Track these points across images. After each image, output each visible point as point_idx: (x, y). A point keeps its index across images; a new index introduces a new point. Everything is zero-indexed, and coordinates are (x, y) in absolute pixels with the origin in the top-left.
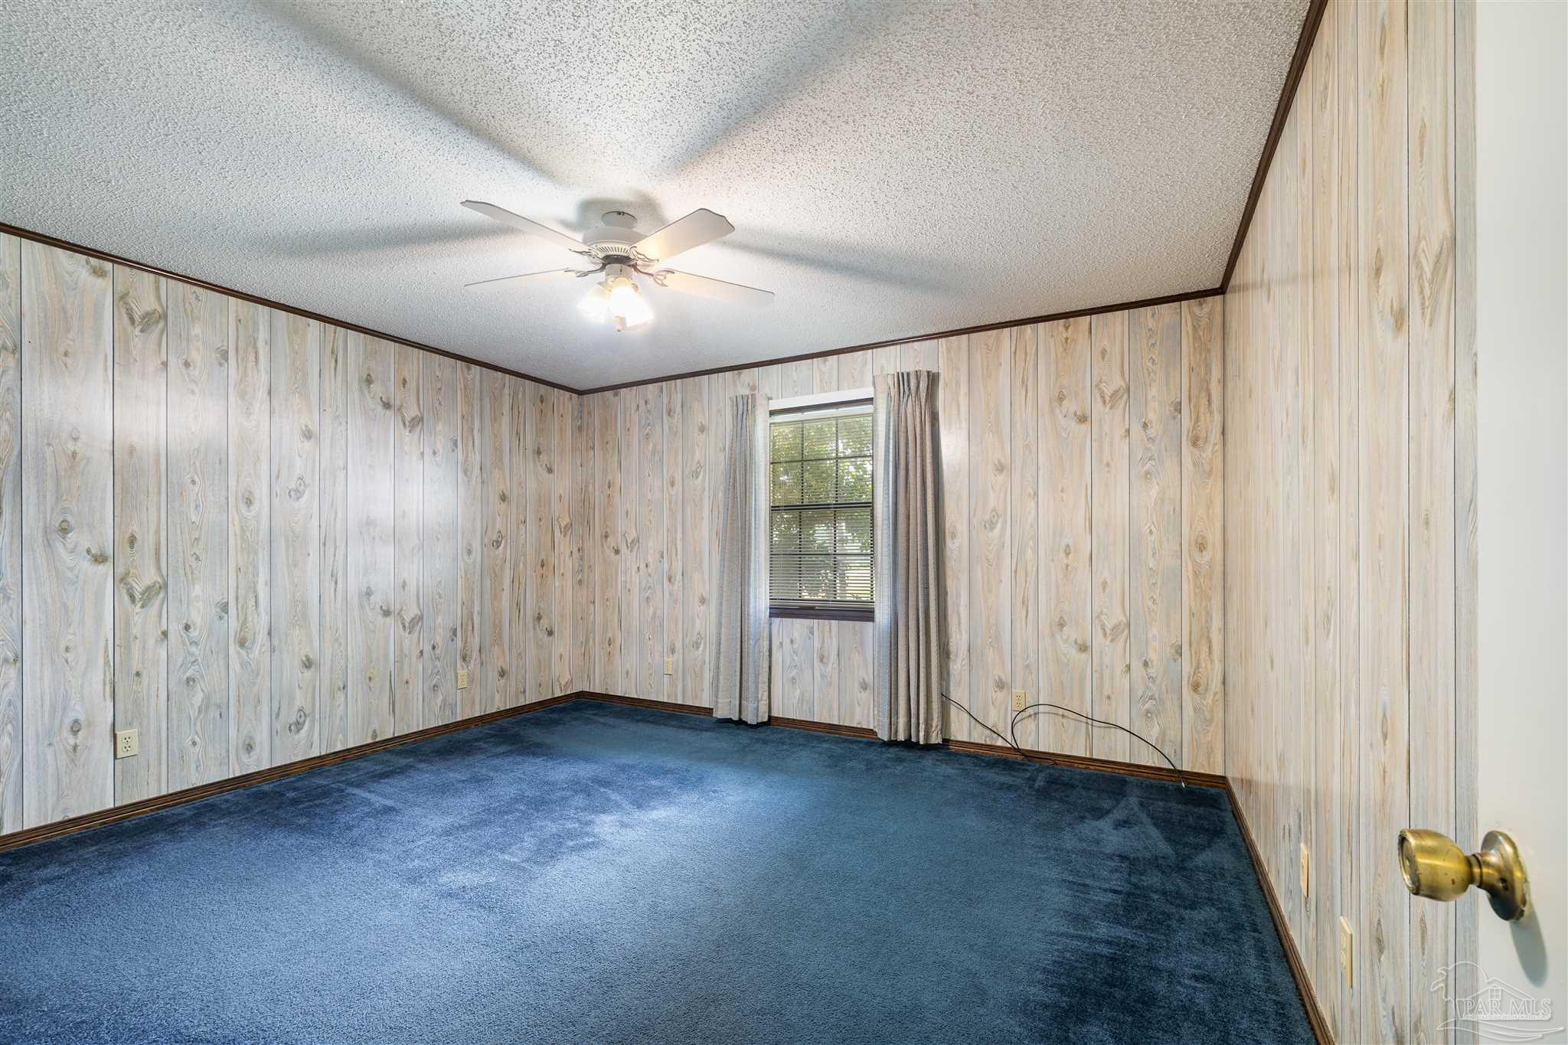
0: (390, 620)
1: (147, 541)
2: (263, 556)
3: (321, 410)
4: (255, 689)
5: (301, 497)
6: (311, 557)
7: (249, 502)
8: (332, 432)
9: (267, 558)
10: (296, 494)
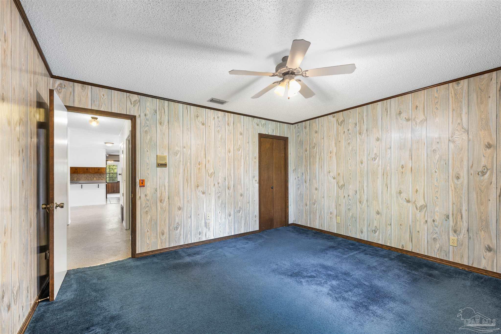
0: (410, 205)
1: (341, 175)
2: (365, 178)
3: (382, 130)
4: (363, 216)
5: (376, 160)
6: (379, 179)
7: (362, 163)
8: (386, 137)
9: (366, 180)
10: (374, 159)
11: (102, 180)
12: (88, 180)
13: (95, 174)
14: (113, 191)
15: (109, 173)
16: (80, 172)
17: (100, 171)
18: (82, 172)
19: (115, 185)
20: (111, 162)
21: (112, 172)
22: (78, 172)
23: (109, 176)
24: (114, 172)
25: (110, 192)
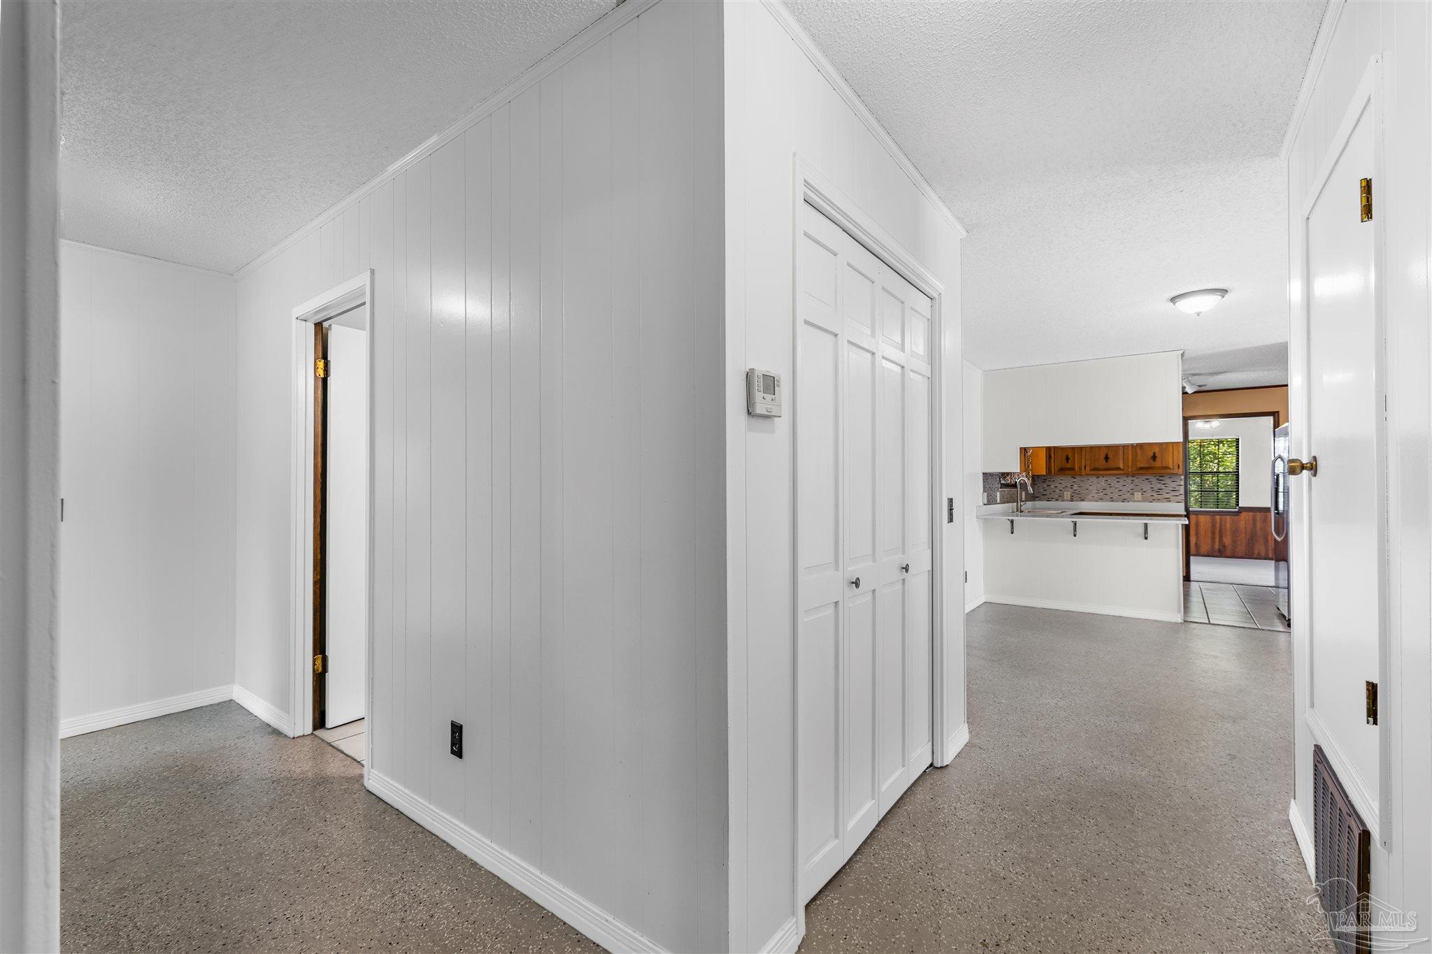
11: (1168, 500)
12: (1112, 500)
13: (1141, 474)
14: (1217, 546)
15: (1202, 474)
16: (1080, 468)
17: (1158, 463)
18: (1088, 469)
19: (1228, 526)
20: (1207, 426)
21: (1215, 470)
22: (1073, 469)
23: (1201, 485)
24: (1221, 469)
25: (1205, 548)
